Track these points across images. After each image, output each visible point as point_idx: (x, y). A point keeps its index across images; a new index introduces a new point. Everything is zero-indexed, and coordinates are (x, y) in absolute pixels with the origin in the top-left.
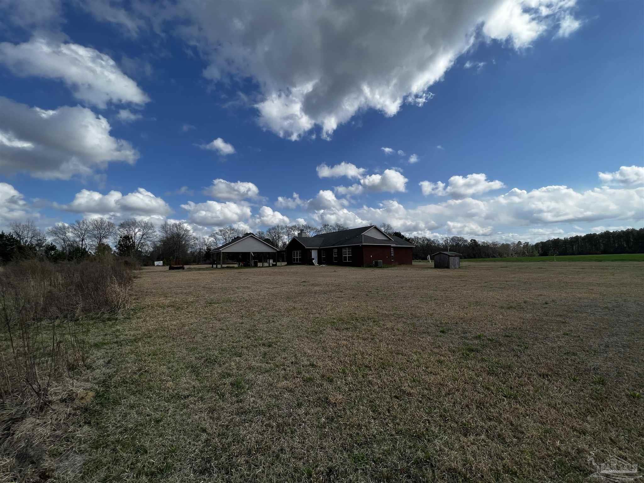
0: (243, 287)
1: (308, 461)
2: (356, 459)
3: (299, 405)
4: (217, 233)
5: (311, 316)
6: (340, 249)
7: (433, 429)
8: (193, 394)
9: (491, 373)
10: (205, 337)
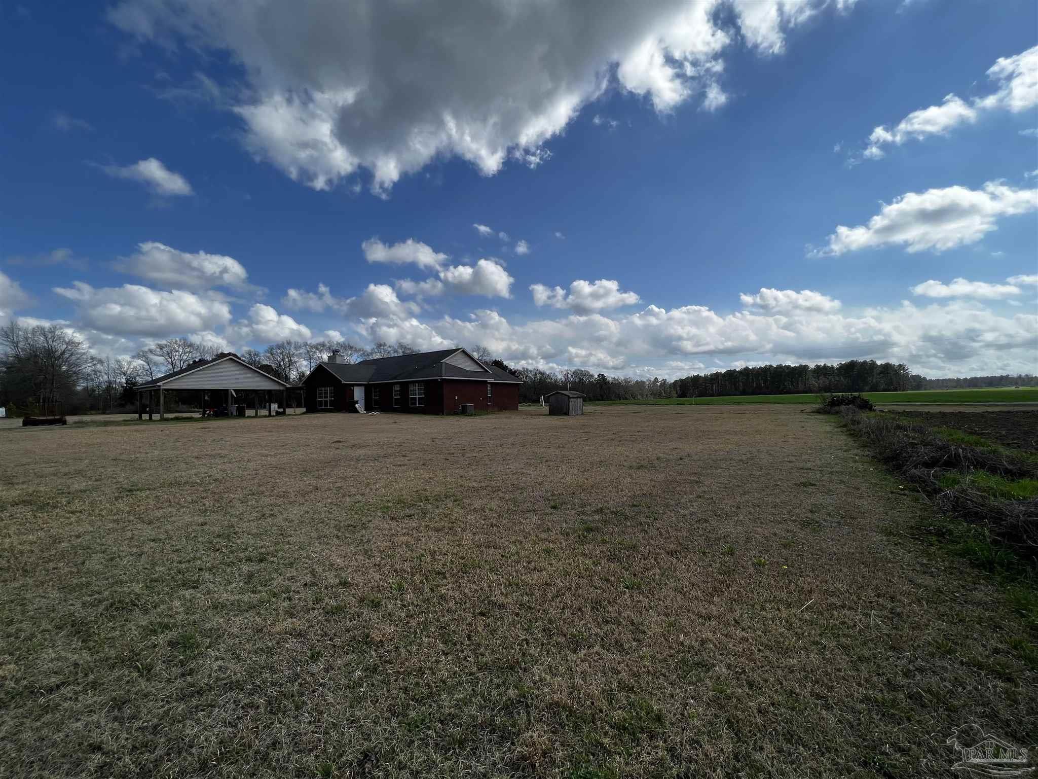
0: (211, 456)
1: (325, 751)
2: (412, 726)
3: (315, 657)
4: (151, 351)
5: (348, 499)
6: (405, 386)
7: (532, 651)
8: (71, 679)
9: (613, 558)
10: (112, 559)
